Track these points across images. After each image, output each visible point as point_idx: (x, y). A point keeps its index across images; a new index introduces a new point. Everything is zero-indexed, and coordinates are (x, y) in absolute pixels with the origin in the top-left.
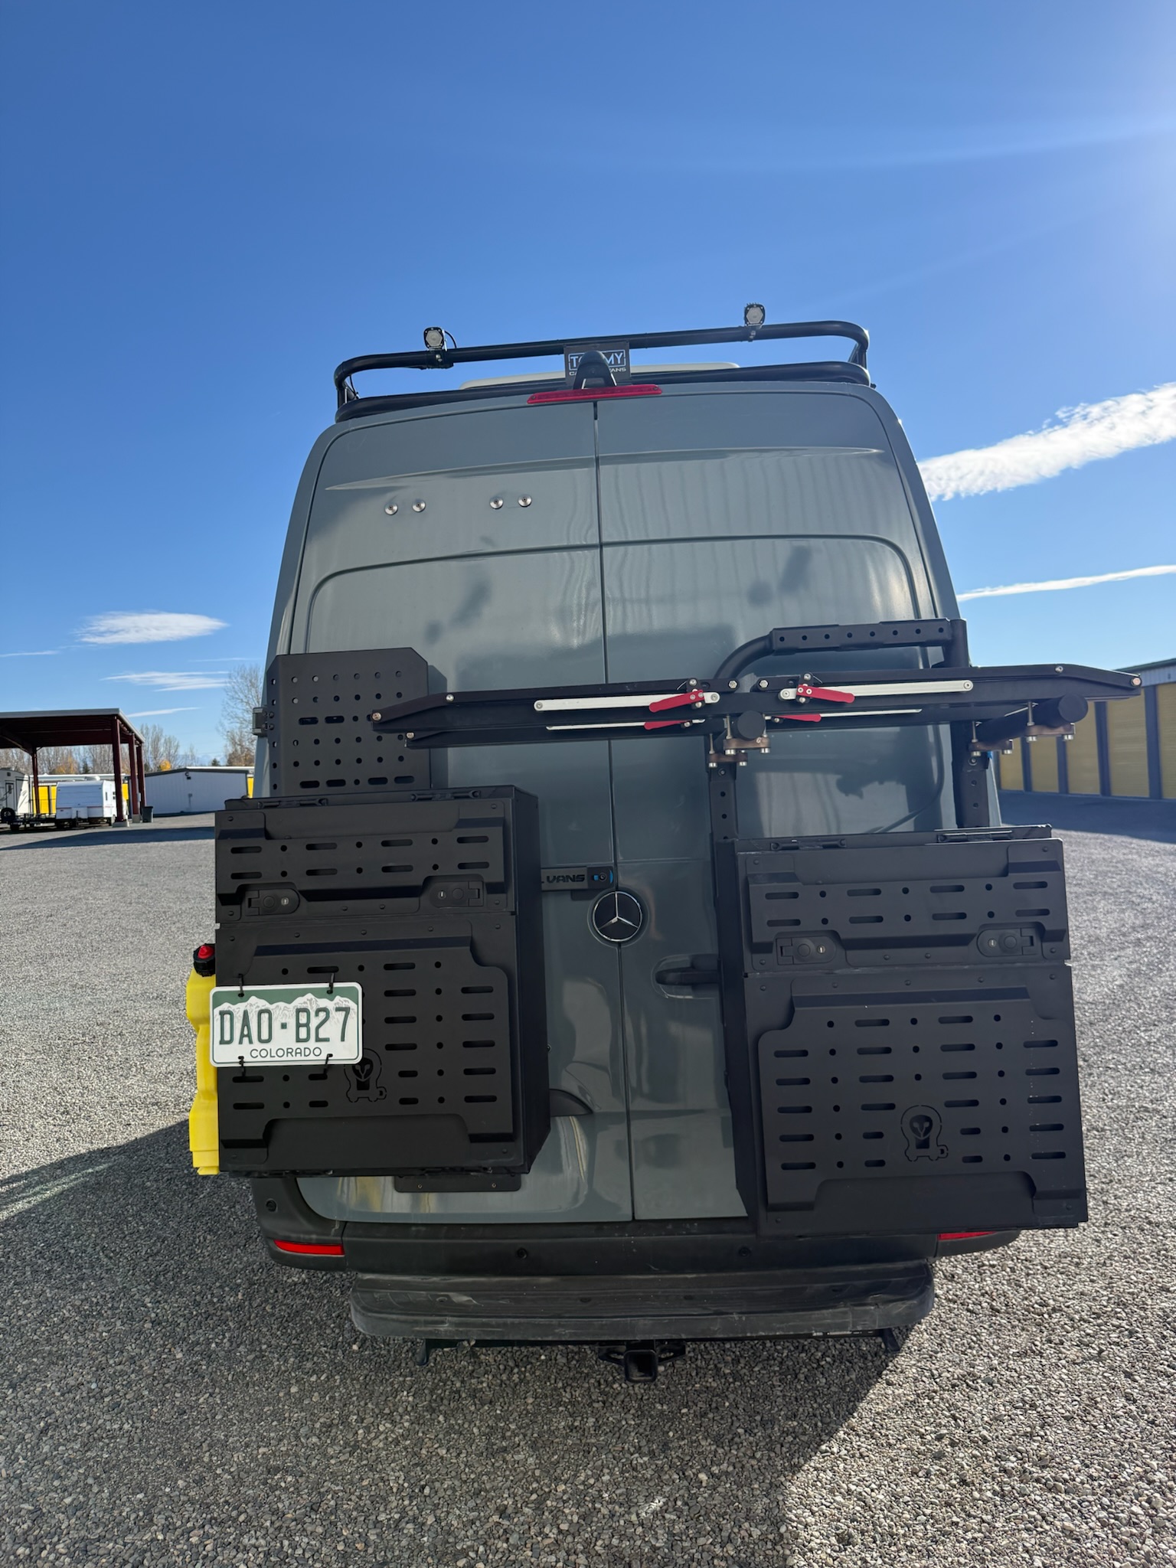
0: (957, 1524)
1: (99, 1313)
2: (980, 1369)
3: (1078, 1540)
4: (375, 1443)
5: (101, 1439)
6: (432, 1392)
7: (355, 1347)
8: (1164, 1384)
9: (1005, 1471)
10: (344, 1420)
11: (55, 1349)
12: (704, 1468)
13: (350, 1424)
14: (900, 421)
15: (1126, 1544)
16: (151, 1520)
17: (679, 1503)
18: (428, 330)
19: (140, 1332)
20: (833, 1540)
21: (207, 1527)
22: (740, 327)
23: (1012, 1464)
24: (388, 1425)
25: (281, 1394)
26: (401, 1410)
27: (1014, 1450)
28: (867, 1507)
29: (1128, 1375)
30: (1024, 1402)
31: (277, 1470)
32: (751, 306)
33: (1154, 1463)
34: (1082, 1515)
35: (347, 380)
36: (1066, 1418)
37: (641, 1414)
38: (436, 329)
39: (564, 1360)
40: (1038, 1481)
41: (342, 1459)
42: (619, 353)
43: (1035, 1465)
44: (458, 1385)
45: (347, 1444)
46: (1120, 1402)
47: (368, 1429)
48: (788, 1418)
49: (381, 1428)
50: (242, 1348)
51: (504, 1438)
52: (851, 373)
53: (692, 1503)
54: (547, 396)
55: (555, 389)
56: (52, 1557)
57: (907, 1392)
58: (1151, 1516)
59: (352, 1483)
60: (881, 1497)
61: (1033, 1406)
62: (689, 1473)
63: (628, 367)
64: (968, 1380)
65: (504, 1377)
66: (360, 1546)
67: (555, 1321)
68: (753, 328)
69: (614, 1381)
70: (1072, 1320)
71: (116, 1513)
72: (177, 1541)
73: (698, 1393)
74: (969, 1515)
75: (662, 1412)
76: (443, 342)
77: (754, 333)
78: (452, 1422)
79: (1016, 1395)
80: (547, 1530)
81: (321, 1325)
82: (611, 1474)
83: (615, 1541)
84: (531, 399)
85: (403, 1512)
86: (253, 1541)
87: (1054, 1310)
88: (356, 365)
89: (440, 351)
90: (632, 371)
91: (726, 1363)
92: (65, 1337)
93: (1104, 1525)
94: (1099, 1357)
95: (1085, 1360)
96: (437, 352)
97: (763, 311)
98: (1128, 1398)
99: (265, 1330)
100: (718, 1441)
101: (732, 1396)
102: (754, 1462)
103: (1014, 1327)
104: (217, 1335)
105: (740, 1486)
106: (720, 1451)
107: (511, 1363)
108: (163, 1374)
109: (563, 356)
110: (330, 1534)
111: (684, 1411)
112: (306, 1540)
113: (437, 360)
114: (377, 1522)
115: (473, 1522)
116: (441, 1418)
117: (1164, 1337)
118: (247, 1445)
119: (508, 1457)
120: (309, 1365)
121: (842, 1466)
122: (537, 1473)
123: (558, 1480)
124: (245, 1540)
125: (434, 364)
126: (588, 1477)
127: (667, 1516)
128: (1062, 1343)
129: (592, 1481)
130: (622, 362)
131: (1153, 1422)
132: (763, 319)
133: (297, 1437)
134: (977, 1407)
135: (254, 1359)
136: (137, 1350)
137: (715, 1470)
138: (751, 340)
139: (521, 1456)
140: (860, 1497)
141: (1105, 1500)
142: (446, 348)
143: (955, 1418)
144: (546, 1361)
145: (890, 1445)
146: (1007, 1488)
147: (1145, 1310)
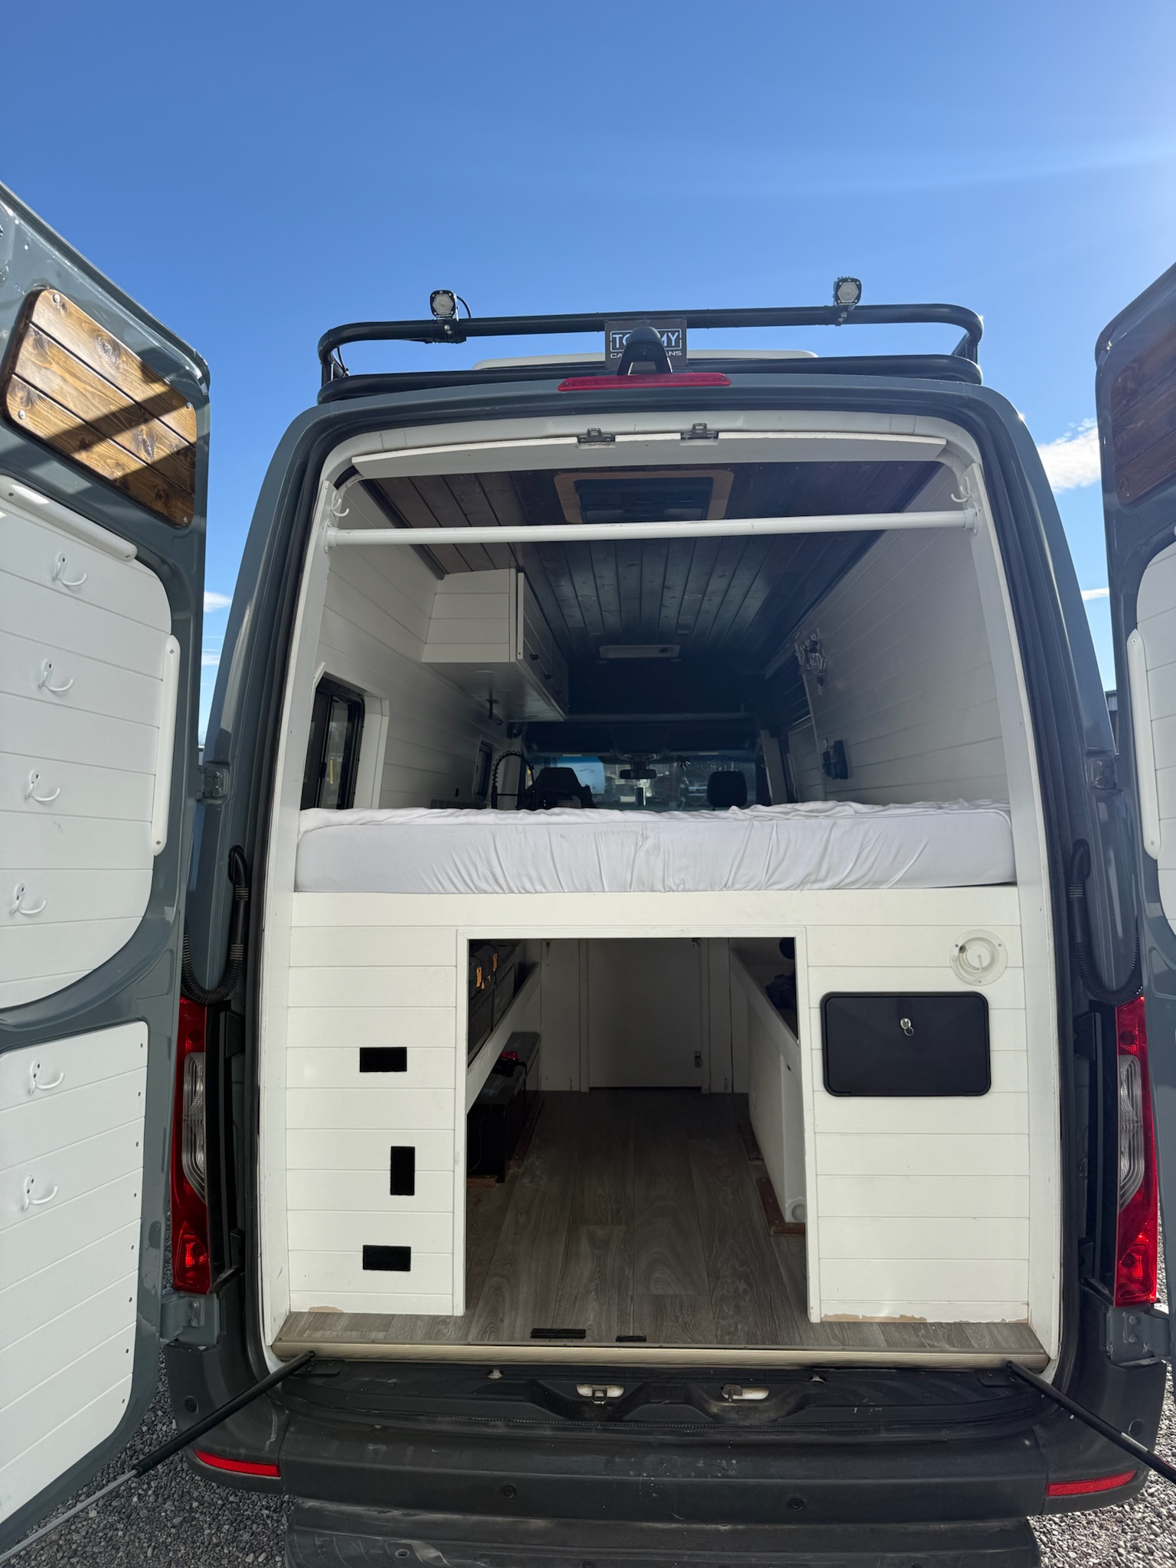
18: (437, 293)
22: (826, 308)
32: (845, 280)
35: (334, 353)
38: (446, 292)
42: (673, 333)
50: (168, 1505)
52: (960, 369)
54: (584, 383)
55: (594, 374)
63: (684, 350)
68: (845, 308)
70: (1159, 1515)
76: (454, 309)
77: (844, 315)
84: (563, 385)
88: (346, 333)
89: (450, 321)
90: (689, 356)
96: (445, 322)
97: (859, 287)
108: (70, 1542)
109: (603, 334)
113: (445, 332)
125: (441, 337)
128: (1151, 1553)
130: (677, 344)
132: (858, 298)
138: (839, 324)
142: (457, 317)
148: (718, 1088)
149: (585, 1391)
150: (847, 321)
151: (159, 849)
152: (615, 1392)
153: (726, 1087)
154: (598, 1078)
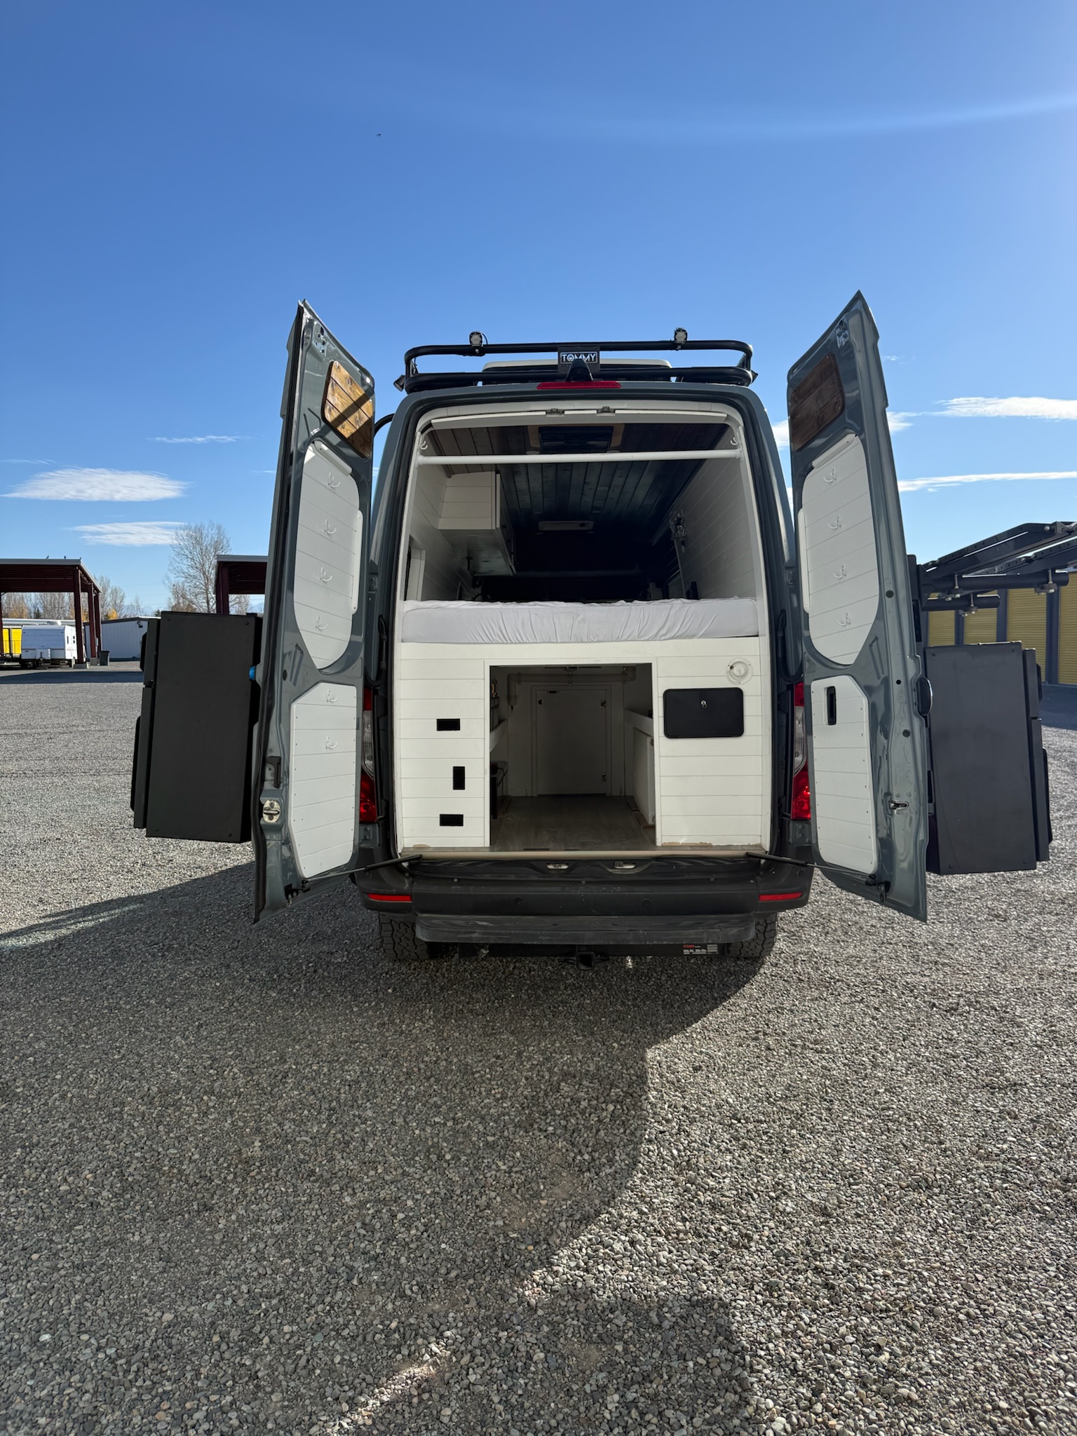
0: (762, 1064)
1: (210, 975)
2: (787, 1005)
3: (829, 1070)
4: (414, 1031)
5: (238, 1030)
6: (445, 1010)
7: (390, 991)
8: (898, 1013)
9: (794, 1045)
10: (393, 1022)
11: (187, 991)
12: (615, 1041)
13: (396, 1023)
14: (766, 410)
15: (856, 1072)
16: (285, 1061)
17: (602, 1054)
18: (473, 333)
19: (243, 985)
20: (691, 1069)
21: (321, 1063)
22: (670, 342)
23: (799, 1042)
24: (420, 1023)
25: (347, 1012)
26: (427, 1017)
27: (800, 1037)
28: (711, 1057)
29: (876, 1009)
30: (811, 1019)
31: (356, 1042)
32: (679, 330)
33: (881, 1043)
34: (833, 1061)
35: (413, 360)
36: (834, 1026)
37: (576, 1020)
38: (478, 333)
39: (527, 997)
40: (812, 1049)
41: (395, 1037)
42: (593, 355)
43: (811, 1043)
44: (461, 1007)
45: (396, 1031)
46: (868, 1020)
47: (408, 1025)
48: (666, 1023)
49: (416, 1025)
50: (314, 992)
51: (493, 1029)
52: (739, 376)
53: (609, 1054)
56: (231, 1074)
57: (741, 1014)
58: (872, 1062)
59: (403, 1046)
60: (720, 1054)
61: (816, 1021)
62: (606, 1043)
63: (599, 364)
64: (780, 1010)
65: (489, 1004)
66: (416, 1069)
67: (538, 932)
68: (680, 342)
69: (559, 1006)
70: (848, 985)
71: (262, 1058)
72: (304, 1069)
73: (612, 1012)
74: (770, 1061)
75: (590, 1020)
76: (481, 341)
77: (679, 346)
78: (460, 1023)
79: (807, 1016)
80: (525, 1063)
81: (365, 982)
82: (561, 1043)
83: (565, 1068)
84: (539, 386)
85: (438, 1058)
86: (351, 1068)
87: (838, 981)
88: (421, 351)
90: (601, 362)
91: (629, 1000)
92: (192, 986)
93: (845, 1065)
94: (862, 1001)
95: (852, 1002)
96: (477, 347)
97: (686, 333)
98: (873, 1018)
99: (326, 984)
100: (624, 1031)
101: (632, 1014)
102: (646, 1040)
103: (811, 988)
104: (295, 986)
105: (637, 1049)
106: (625, 1035)
107: (493, 998)
109: (557, 353)
110: (397, 1064)
111: (603, 1019)
112: (382, 1068)
113: (475, 351)
114: (423, 1062)
115: (480, 1061)
116: (453, 1021)
117: (903, 993)
118: (333, 1032)
119: (498, 1037)
120: (361, 999)
121: (698, 1042)
122: (516, 1043)
123: (528, 1046)
124: (346, 1067)
125: (473, 354)
126: (546, 1045)
127: (595, 1059)
128: (839, 995)
129: (549, 1046)
130: (595, 361)
131: (885, 1028)
132: (686, 338)
133: (364, 1029)
134: (783, 1022)
135: (324, 997)
136: (244, 992)
137: (622, 1042)
138: (678, 349)
139: (505, 1037)
140: (707, 1054)
141: (848, 1056)
142: (482, 344)
143: (767, 1025)
144: (515, 998)
145: (727, 1035)
146: (793, 1051)
147: (895, 982)
148: (616, 793)
149: (551, 867)
150: (681, 349)
151: (354, 611)
152: (565, 867)
153: (621, 792)
154: (543, 789)
